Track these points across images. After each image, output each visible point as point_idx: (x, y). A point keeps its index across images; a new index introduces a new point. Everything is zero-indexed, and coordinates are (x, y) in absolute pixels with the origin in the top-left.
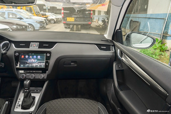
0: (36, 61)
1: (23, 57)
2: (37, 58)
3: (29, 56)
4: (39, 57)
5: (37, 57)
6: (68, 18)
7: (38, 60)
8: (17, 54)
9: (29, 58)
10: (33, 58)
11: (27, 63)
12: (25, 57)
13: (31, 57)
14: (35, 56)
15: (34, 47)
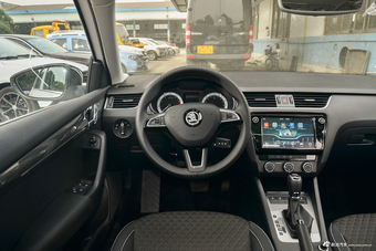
0: (295, 133)
1: (266, 125)
2: (296, 128)
3: (279, 123)
4: (300, 125)
5: (296, 125)
6: (199, 47)
7: (299, 131)
8: (256, 119)
9: (279, 128)
10: (288, 128)
11: (276, 139)
12: (271, 126)
13: (283, 125)
14: (292, 124)
15: (285, 104)
